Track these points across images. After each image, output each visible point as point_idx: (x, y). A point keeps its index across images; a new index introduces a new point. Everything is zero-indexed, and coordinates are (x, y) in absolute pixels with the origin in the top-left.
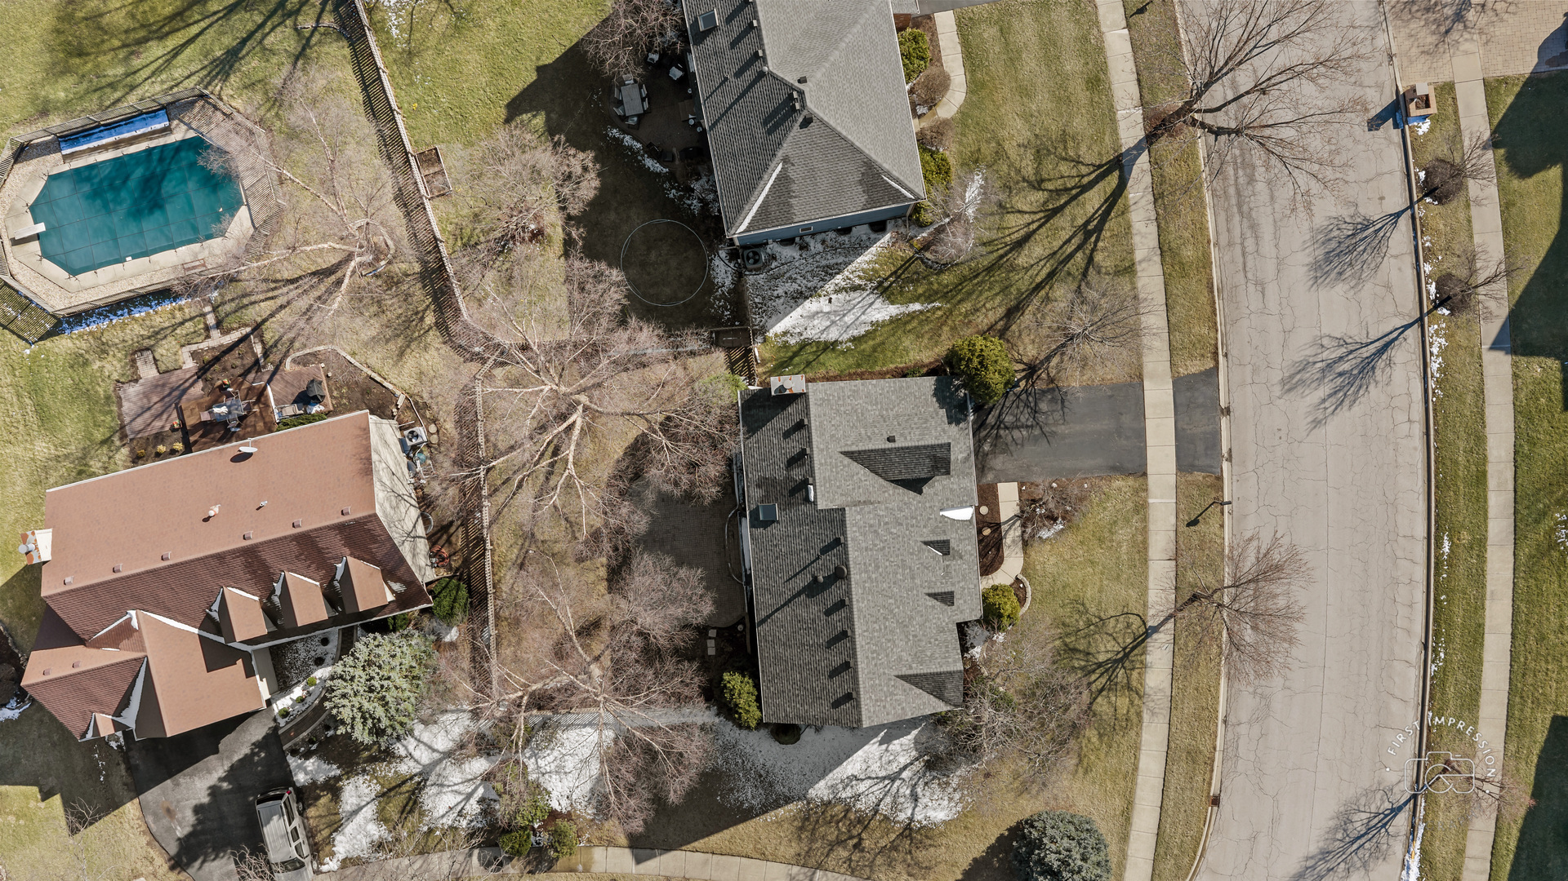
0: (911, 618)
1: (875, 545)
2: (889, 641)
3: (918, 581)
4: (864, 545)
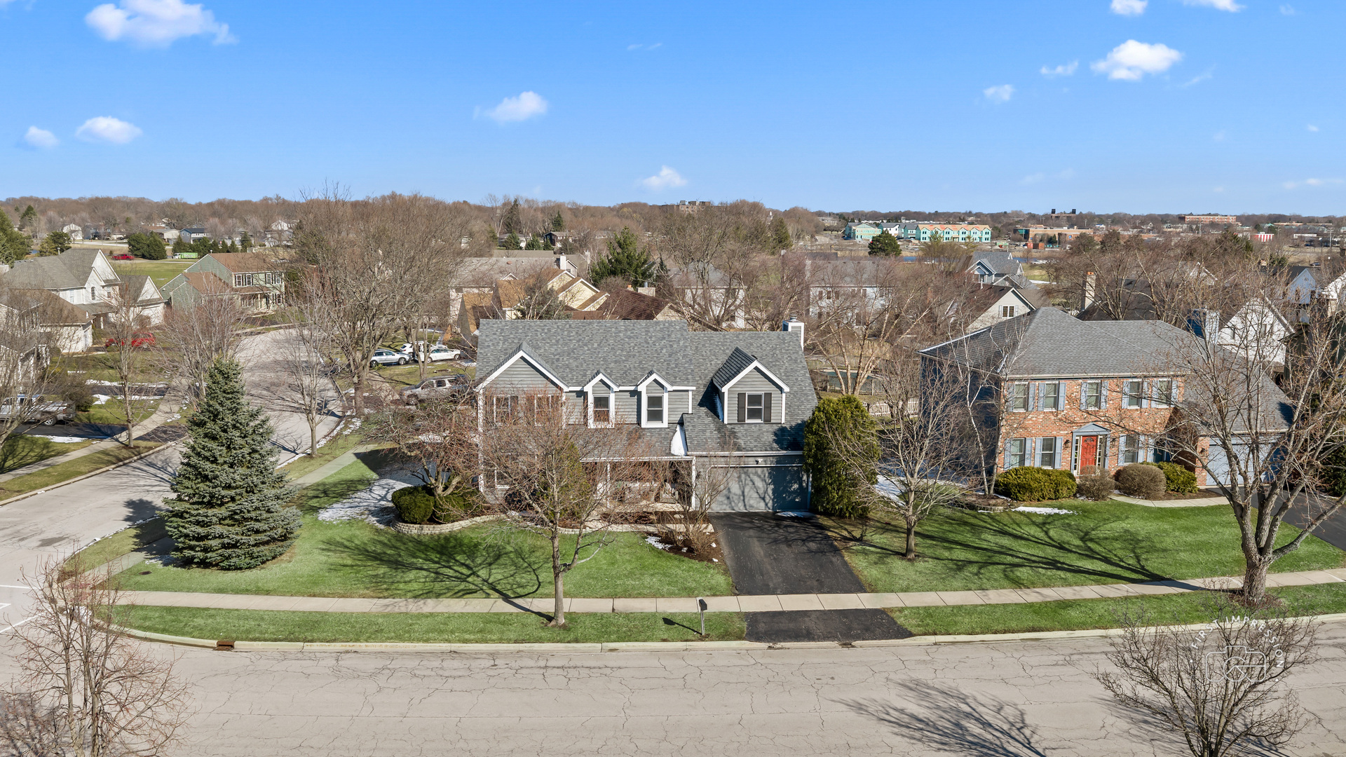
0: (576, 359)
1: (651, 337)
2: (557, 341)
3: (612, 365)
4: (651, 330)
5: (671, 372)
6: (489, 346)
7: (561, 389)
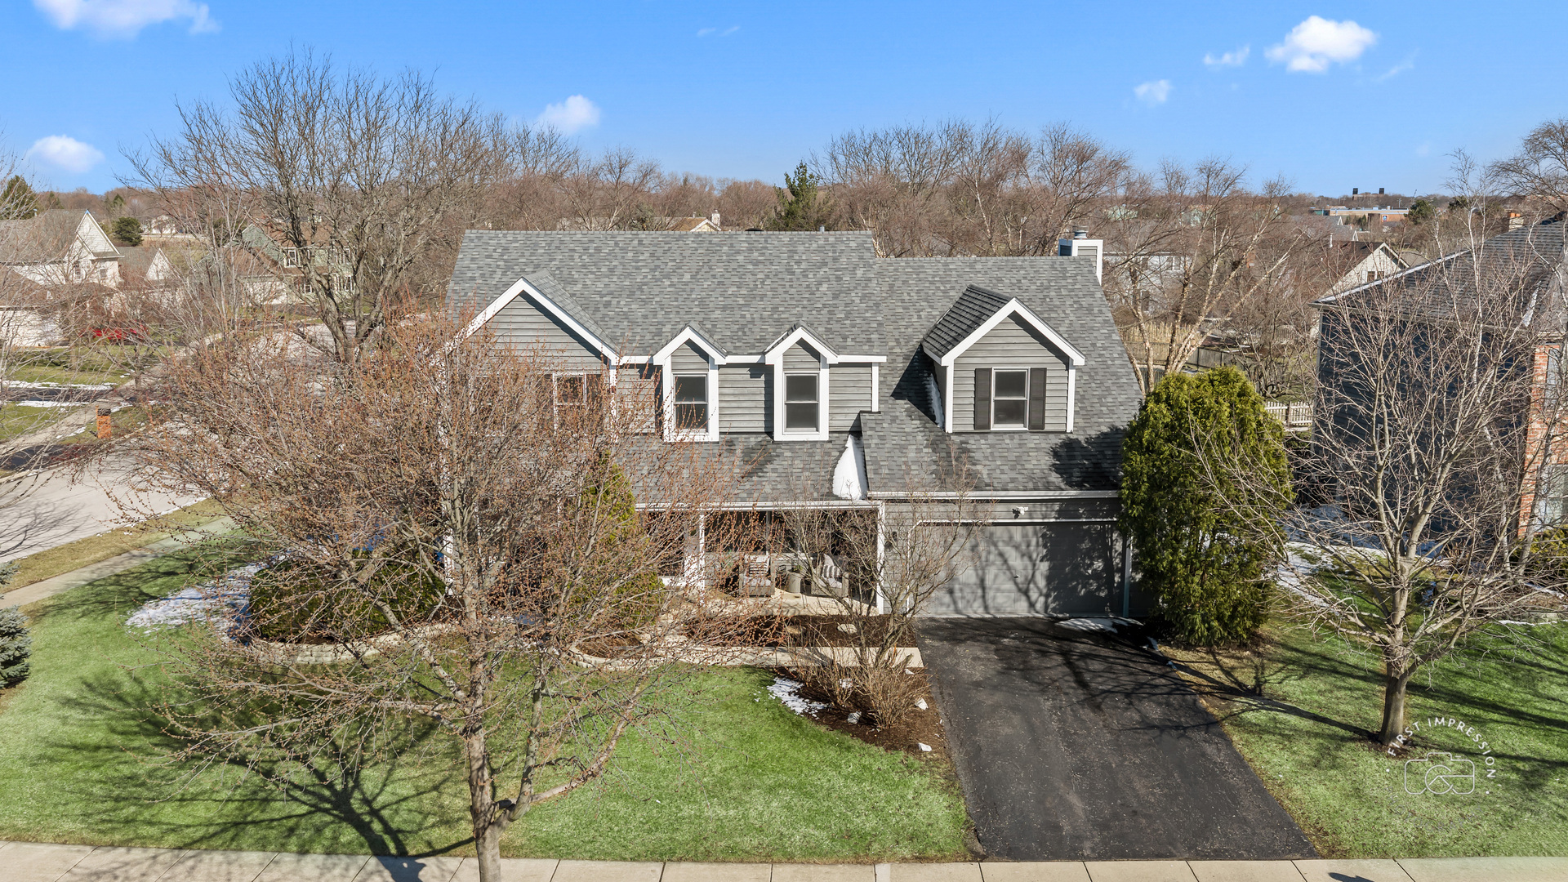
0: (645, 302)
1: (798, 263)
2: (612, 270)
3: (717, 314)
4: (801, 248)
5: (835, 327)
6: (473, 279)
7: (606, 360)
